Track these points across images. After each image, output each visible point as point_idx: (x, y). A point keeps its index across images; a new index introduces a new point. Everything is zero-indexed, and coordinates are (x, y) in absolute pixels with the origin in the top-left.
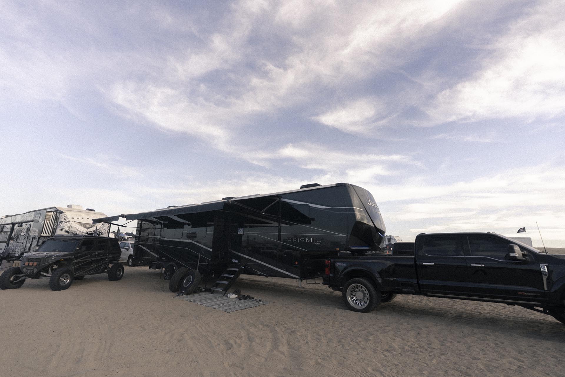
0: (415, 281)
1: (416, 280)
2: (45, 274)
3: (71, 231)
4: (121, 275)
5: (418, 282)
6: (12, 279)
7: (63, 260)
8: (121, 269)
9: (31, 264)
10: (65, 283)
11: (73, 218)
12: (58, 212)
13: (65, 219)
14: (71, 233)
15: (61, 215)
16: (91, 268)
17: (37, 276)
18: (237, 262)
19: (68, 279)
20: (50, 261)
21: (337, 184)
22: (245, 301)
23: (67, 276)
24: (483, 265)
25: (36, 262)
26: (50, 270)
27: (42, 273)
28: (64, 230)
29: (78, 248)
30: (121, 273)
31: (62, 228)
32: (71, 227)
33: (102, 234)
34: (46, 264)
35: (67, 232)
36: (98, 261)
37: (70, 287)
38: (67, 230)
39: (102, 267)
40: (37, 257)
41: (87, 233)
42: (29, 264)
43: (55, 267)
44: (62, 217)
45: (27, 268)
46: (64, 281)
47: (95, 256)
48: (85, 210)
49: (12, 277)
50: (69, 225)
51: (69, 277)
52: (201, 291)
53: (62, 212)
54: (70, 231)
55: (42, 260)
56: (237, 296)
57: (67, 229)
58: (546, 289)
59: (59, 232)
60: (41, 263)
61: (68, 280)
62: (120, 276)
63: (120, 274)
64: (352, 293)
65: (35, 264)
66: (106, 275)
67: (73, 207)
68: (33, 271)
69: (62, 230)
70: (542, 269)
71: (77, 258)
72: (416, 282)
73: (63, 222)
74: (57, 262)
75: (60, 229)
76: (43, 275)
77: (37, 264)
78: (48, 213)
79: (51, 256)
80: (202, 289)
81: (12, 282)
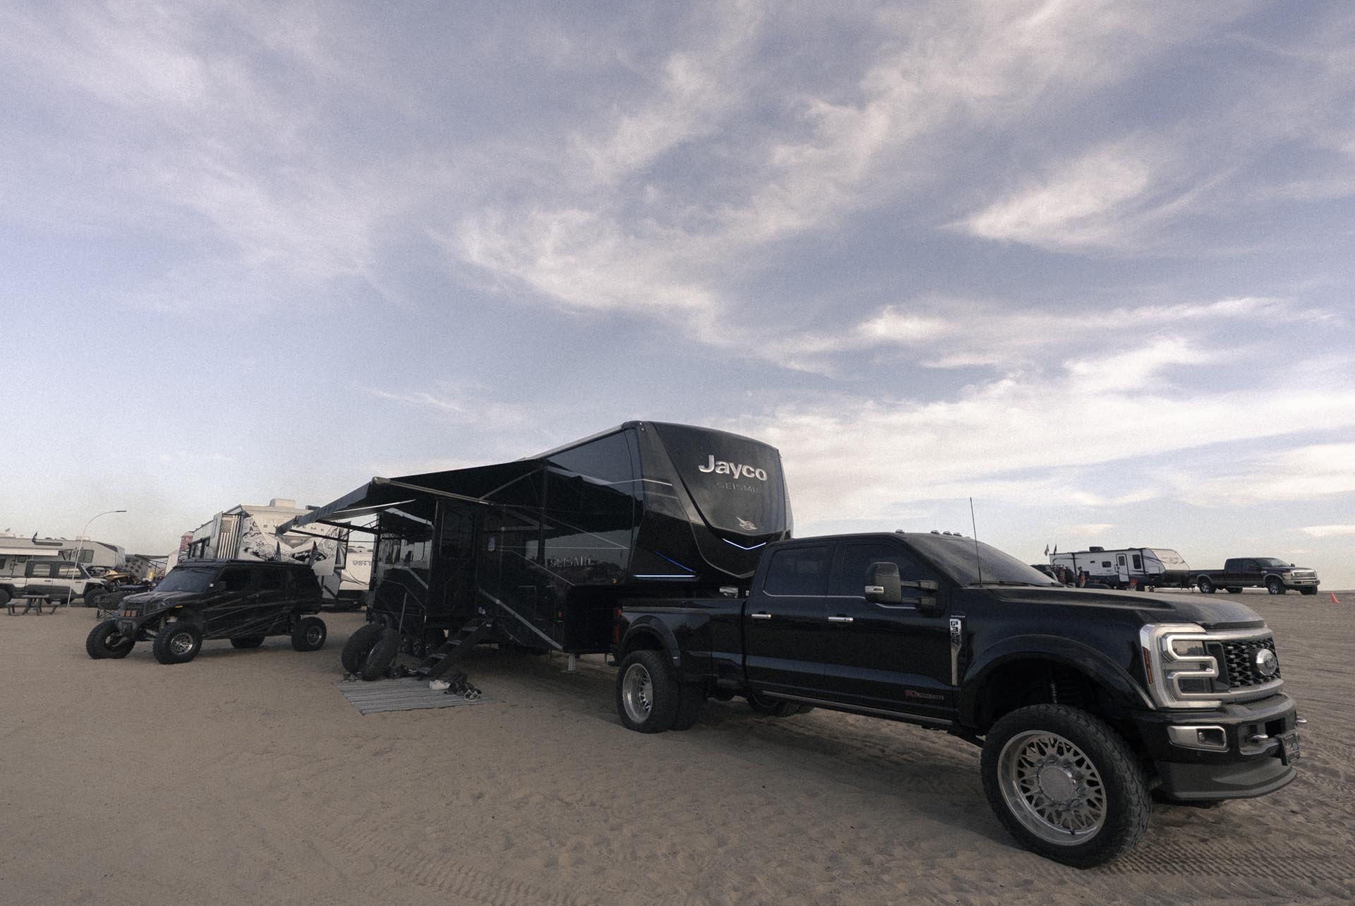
0: (737, 659)
1: (742, 655)
2: (151, 632)
3: (264, 551)
4: (318, 641)
5: (744, 661)
6: (108, 641)
7: (181, 606)
8: (320, 630)
9: (129, 612)
10: (183, 651)
11: (266, 526)
12: (243, 515)
13: (251, 529)
14: (263, 556)
15: (245, 520)
16: (245, 625)
17: (141, 636)
18: (484, 613)
19: (189, 642)
20: (159, 608)
21: (623, 426)
22: (454, 695)
23: (187, 638)
24: (851, 619)
25: (135, 609)
26: (162, 626)
27: (148, 631)
28: (250, 550)
29: (212, 585)
30: (320, 637)
31: (248, 546)
32: (263, 544)
33: (325, 558)
34: (152, 613)
35: (256, 554)
36: (261, 611)
37: (194, 659)
38: (255, 550)
39: (275, 623)
40: (139, 601)
41: (293, 556)
42: (125, 614)
43: (172, 620)
44: (247, 523)
45: (123, 621)
46: (181, 646)
47: (253, 601)
48: (305, 508)
49: (109, 637)
50: (258, 541)
51: (192, 641)
52: (405, 674)
53: (247, 515)
54: (260, 553)
55: (145, 608)
56: (448, 685)
57: (256, 548)
58: (954, 682)
59: (243, 556)
60: (144, 613)
61: (191, 646)
62: (316, 643)
63: (316, 639)
64: (643, 686)
65: (134, 613)
66: (286, 639)
67: (277, 504)
68: (131, 627)
69: (246, 550)
70: (952, 629)
71: (210, 604)
72: (741, 663)
73: (249, 535)
74: (172, 611)
75: (244, 548)
76: (149, 634)
77: (137, 613)
78: (224, 519)
79: (158, 601)
80: (410, 670)
81: (108, 647)
